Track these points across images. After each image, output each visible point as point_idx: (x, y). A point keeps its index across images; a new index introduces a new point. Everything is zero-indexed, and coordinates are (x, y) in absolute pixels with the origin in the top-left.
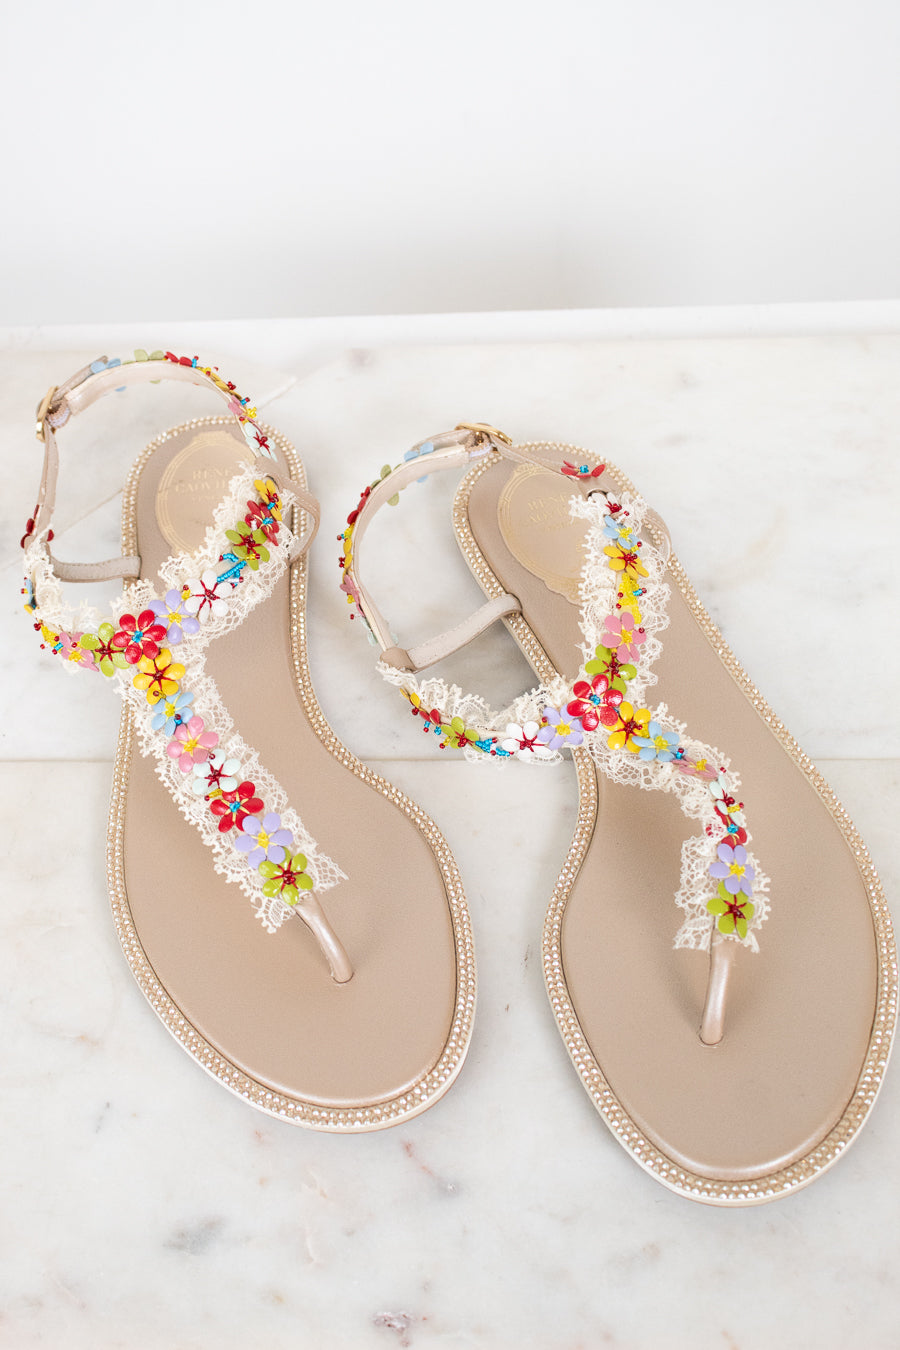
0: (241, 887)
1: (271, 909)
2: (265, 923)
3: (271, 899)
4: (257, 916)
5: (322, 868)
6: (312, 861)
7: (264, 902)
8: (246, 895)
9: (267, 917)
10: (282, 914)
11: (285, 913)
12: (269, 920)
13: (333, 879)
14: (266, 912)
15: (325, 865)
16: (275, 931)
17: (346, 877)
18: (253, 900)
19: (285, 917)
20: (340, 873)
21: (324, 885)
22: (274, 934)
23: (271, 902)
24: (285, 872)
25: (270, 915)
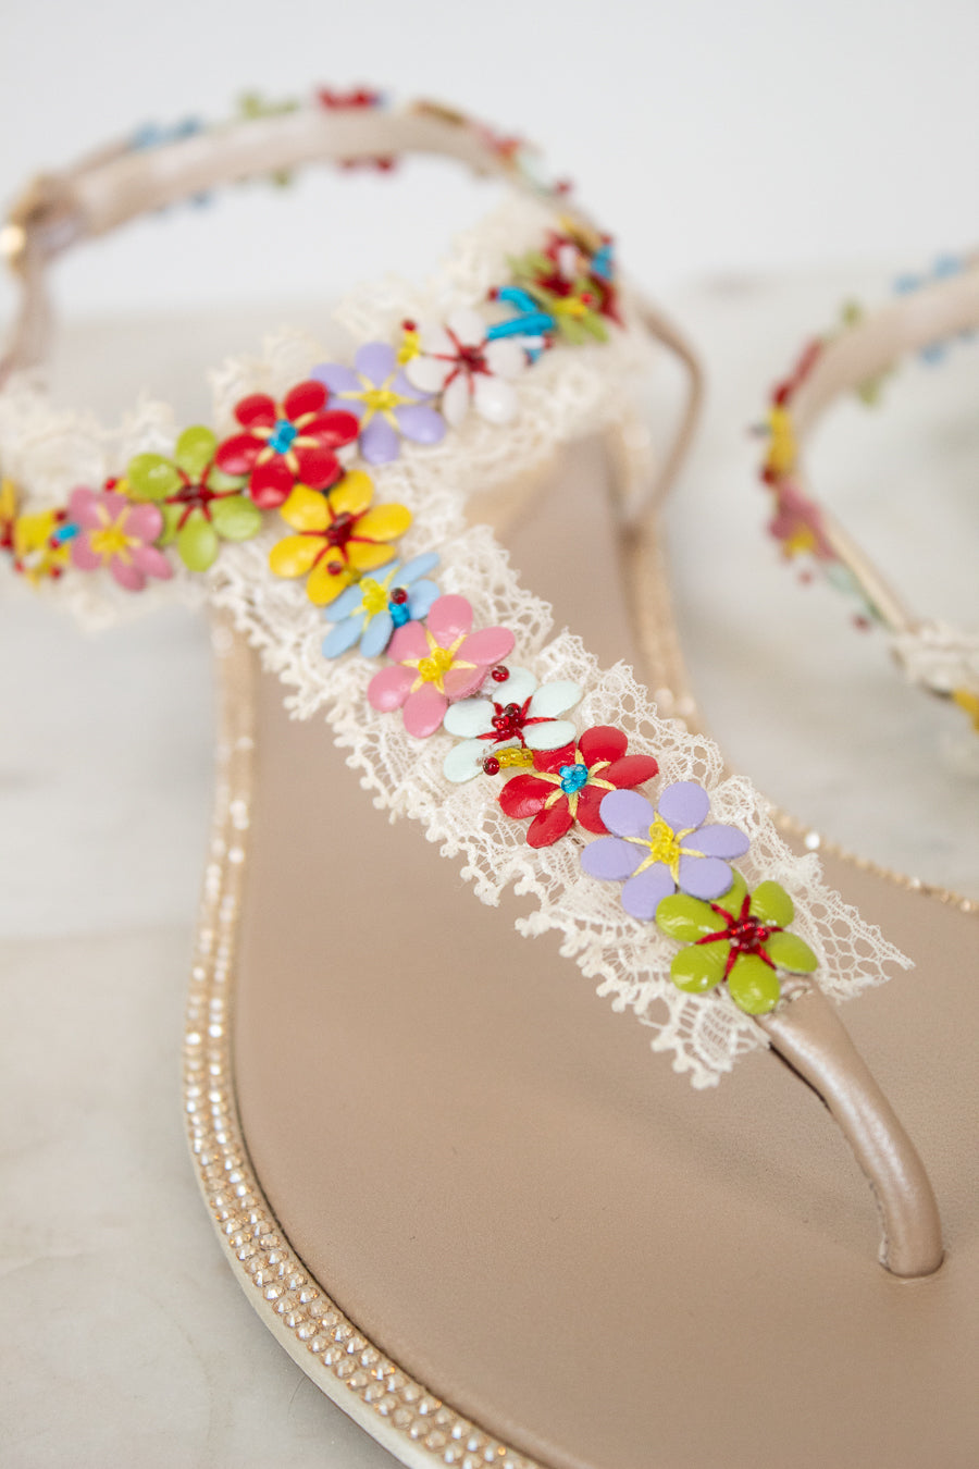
0: (602, 991)
1: (698, 1026)
2: (682, 1063)
3: (695, 999)
4: (657, 1045)
5: (834, 938)
6: (807, 914)
7: (676, 1009)
8: (619, 1005)
9: (688, 1048)
10: (734, 1038)
11: (740, 1034)
12: (695, 1055)
13: (871, 969)
14: (681, 1034)
15: (841, 928)
16: (714, 1080)
17: (905, 962)
18: (640, 1008)
19: (740, 1045)
20: (886, 951)
21: (845, 985)
22: (710, 1090)
23: (696, 1007)
24: (732, 924)
25: (696, 1041)
